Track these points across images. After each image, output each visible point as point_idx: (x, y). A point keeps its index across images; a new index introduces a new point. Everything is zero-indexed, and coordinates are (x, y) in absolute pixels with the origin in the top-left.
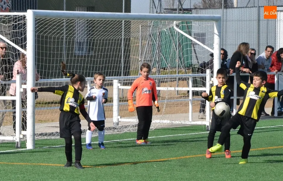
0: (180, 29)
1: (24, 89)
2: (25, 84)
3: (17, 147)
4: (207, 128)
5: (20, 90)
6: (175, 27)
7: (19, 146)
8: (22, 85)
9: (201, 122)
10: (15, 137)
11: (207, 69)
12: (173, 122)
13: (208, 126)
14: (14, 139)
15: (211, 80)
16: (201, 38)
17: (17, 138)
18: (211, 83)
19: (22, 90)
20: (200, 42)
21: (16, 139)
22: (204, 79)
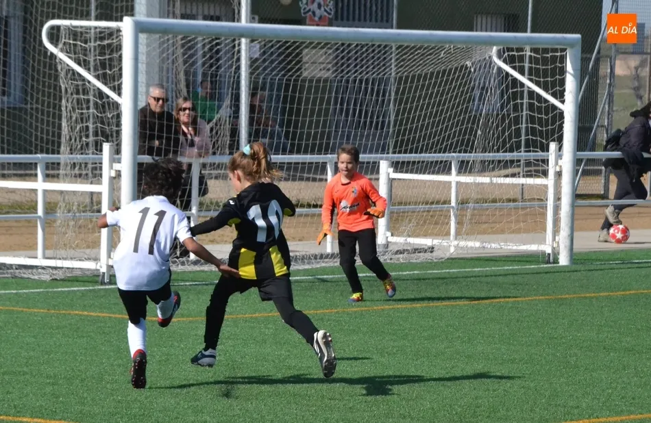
0: (505, 61)
1: (116, 171)
2: (119, 161)
3: (103, 283)
4: (547, 258)
5: (110, 173)
6: (495, 59)
7: (106, 280)
8: (114, 164)
9: (537, 245)
10: (99, 264)
11: (552, 141)
12: (486, 245)
13: (549, 254)
14: (98, 268)
15: (557, 163)
16: (542, 80)
17: (102, 265)
18: (558, 169)
19: (113, 174)
20: (540, 87)
21: (101, 267)
22: (545, 162)
